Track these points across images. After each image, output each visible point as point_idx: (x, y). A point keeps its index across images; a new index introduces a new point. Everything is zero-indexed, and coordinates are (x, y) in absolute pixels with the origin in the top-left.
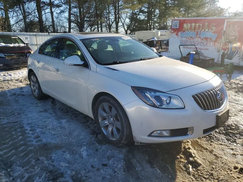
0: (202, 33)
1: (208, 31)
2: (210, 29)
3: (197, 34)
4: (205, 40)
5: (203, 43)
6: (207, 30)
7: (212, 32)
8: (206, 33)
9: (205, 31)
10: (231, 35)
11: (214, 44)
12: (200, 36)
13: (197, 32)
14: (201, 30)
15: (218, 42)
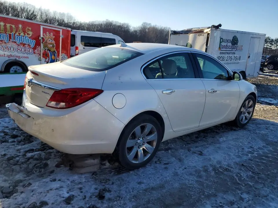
0: (17, 37)
1: (24, 35)
2: (26, 34)
3: (10, 38)
4: (22, 47)
5: (21, 49)
6: (22, 34)
7: (29, 38)
8: (22, 37)
9: (21, 35)
10: (49, 43)
11: (34, 51)
12: (15, 41)
13: (10, 35)
14: (14, 32)
15: (38, 50)
